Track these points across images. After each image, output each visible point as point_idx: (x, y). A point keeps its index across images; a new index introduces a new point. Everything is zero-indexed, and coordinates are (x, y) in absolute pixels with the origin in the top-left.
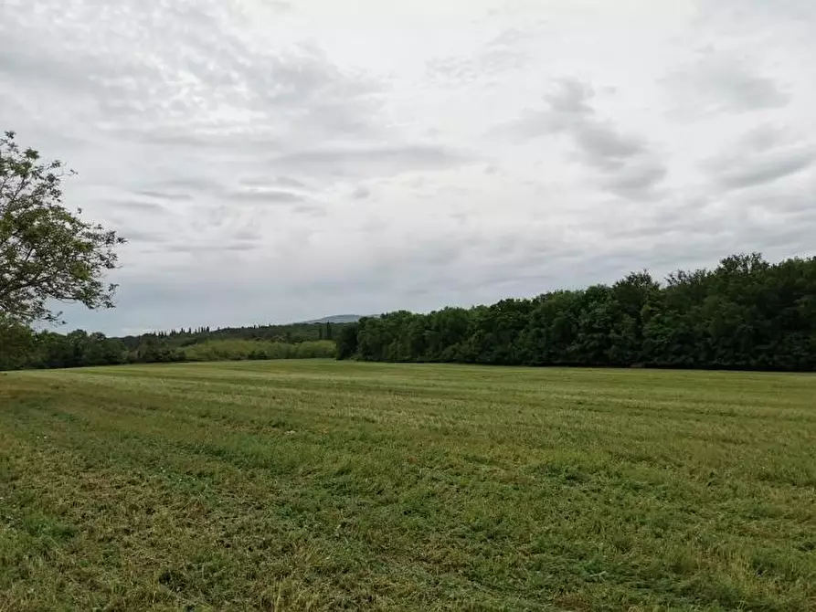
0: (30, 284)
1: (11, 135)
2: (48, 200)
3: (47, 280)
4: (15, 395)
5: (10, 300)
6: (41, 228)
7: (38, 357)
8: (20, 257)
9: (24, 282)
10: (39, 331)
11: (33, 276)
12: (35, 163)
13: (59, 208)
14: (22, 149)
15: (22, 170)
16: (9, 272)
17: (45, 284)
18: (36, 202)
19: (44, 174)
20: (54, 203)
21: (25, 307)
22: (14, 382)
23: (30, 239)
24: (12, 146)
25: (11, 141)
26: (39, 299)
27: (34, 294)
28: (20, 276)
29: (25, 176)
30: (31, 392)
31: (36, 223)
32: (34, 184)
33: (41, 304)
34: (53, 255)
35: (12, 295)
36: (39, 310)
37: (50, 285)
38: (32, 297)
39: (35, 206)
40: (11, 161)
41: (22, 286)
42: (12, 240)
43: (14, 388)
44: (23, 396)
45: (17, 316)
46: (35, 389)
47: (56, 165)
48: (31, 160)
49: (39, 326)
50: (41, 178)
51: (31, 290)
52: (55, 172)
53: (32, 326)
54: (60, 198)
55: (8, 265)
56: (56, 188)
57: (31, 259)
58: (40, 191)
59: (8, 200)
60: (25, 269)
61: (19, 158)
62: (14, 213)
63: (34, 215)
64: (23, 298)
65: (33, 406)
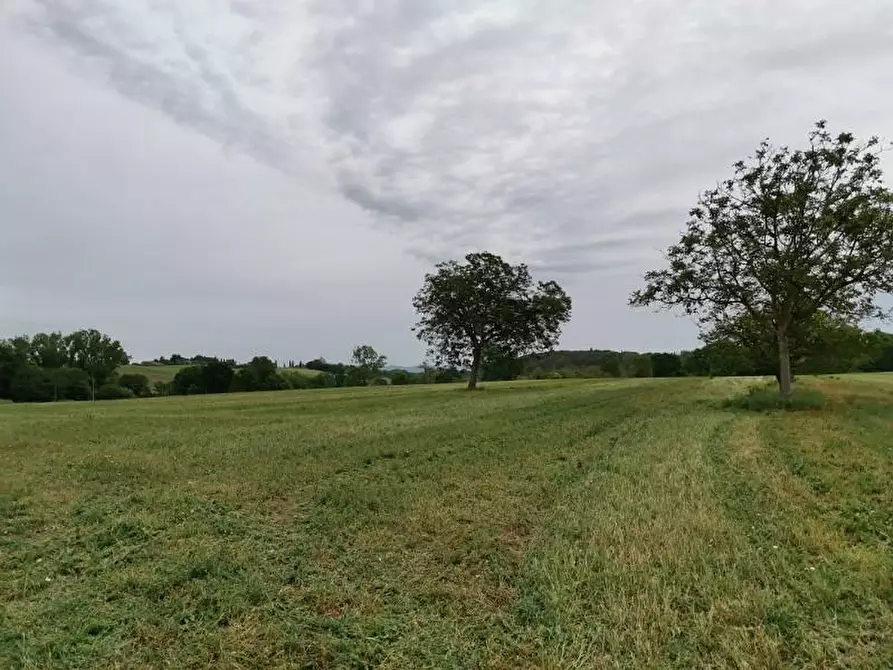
0: (857, 279)
1: (821, 125)
2: (868, 184)
3: (875, 273)
4: (850, 400)
5: (836, 300)
6: (863, 216)
7: (866, 358)
8: (842, 253)
9: (849, 279)
10: (871, 330)
11: (859, 271)
12: (849, 147)
13: (881, 190)
14: (834, 136)
15: (835, 158)
16: (833, 270)
17: (873, 278)
18: (854, 189)
19: (860, 157)
20: (875, 185)
21: (852, 306)
22: (845, 386)
23: (852, 230)
24: (824, 136)
25: (822, 131)
26: (867, 295)
27: (862, 290)
28: (845, 273)
29: (839, 163)
30: (866, 398)
31: (856, 213)
32: (850, 169)
33: (869, 300)
34: (878, 244)
35: (838, 294)
36: (868, 308)
37: (880, 279)
38: (860, 293)
39: (854, 194)
40: (824, 152)
41: (850, 282)
42: (833, 236)
43: (848, 393)
44: (857, 401)
45: (844, 316)
46: (869, 394)
47: (874, 141)
48: (845, 145)
49: (868, 325)
50: (857, 161)
51: (858, 286)
52: (872, 150)
53: (861, 325)
54: (880, 178)
55: (832, 262)
56: (875, 168)
57: (855, 253)
58: (858, 176)
59: (825, 195)
60: (851, 262)
61: (831, 147)
62: (832, 206)
63: (854, 204)
64: (851, 296)
65: (875, 413)
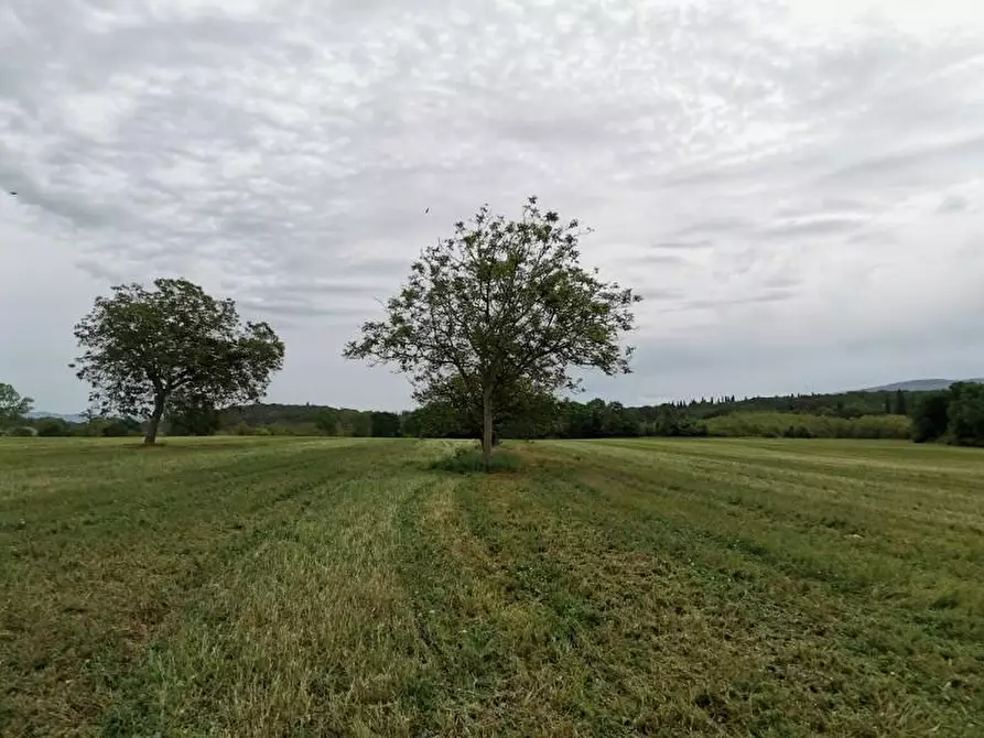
0: (554, 350)
1: (533, 200)
2: (567, 262)
3: (568, 345)
4: (542, 463)
5: (535, 368)
6: (561, 292)
7: (560, 425)
8: (544, 324)
9: (547, 349)
10: (561, 399)
11: (555, 343)
12: (555, 226)
13: (577, 270)
14: (543, 214)
15: (543, 235)
16: (534, 339)
17: (566, 350)
18: (556, 266)
19: (563, 237)
20: (573, 265)
21: (548, 374)
22: (540, 450)
23: (552, 304)
24: (534, 211)
25: (533, 206)
26: (560, 365)
27: (556, 361)
28: (544, 343)
29: (546, 241)
30: (555, 462)
31: (557, 288)
32: (555, 246)
33: (562, 370)
34: (572, 319)
35: (537, 362)
36: (561, 378)
37: (570, 351)
38: (555, 364)
39: (556, 270)
40: (534, 226)
41: (546, 353)
42: (536, 307)
43: (540, 456)
44: (546, 466)
45: (542, 384)
46: (558, 458)
47: (574, 224)
48: (551, 223)
49: (561, 394)
50: (560, 240)
51: (553, 356)
52: (573, 232)
53: (555, 393)
54: (577, 259)
55: (533, 332)
56: (574, 249)
57: (553, 325)
58: (560, 255)
59: (532, 267)
60: (548, 335)
61: (540, 223)
62: (537, 280)
63: (555, 279)
64: (547, 365)
65: (558, 476)
